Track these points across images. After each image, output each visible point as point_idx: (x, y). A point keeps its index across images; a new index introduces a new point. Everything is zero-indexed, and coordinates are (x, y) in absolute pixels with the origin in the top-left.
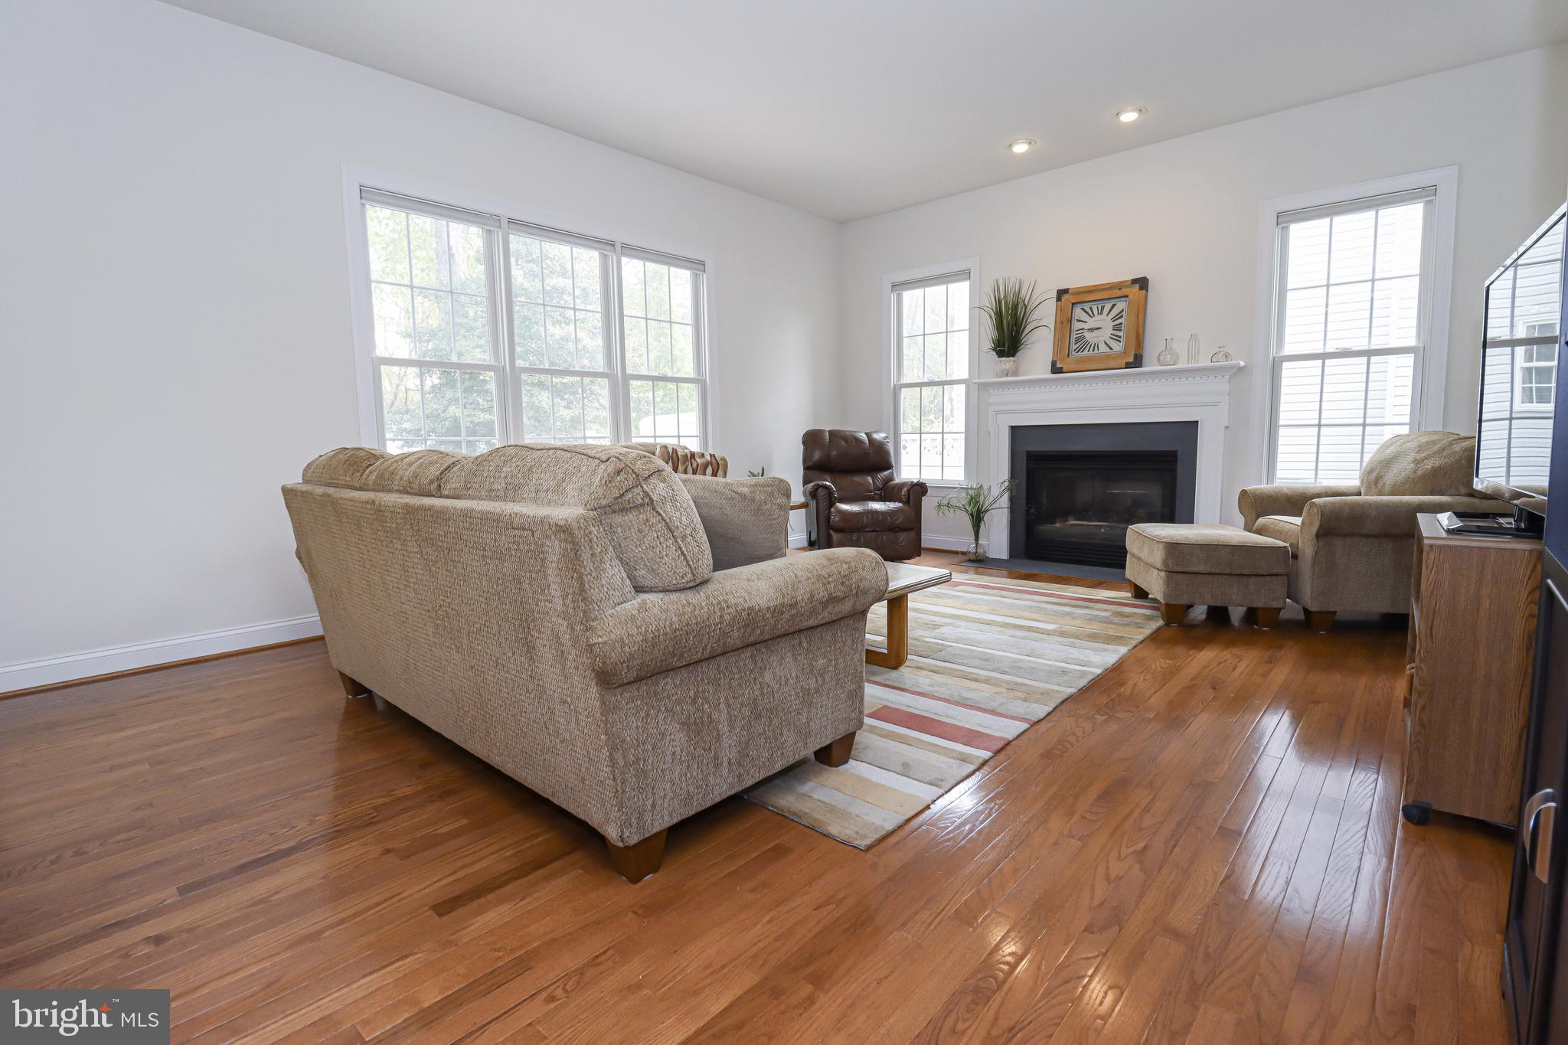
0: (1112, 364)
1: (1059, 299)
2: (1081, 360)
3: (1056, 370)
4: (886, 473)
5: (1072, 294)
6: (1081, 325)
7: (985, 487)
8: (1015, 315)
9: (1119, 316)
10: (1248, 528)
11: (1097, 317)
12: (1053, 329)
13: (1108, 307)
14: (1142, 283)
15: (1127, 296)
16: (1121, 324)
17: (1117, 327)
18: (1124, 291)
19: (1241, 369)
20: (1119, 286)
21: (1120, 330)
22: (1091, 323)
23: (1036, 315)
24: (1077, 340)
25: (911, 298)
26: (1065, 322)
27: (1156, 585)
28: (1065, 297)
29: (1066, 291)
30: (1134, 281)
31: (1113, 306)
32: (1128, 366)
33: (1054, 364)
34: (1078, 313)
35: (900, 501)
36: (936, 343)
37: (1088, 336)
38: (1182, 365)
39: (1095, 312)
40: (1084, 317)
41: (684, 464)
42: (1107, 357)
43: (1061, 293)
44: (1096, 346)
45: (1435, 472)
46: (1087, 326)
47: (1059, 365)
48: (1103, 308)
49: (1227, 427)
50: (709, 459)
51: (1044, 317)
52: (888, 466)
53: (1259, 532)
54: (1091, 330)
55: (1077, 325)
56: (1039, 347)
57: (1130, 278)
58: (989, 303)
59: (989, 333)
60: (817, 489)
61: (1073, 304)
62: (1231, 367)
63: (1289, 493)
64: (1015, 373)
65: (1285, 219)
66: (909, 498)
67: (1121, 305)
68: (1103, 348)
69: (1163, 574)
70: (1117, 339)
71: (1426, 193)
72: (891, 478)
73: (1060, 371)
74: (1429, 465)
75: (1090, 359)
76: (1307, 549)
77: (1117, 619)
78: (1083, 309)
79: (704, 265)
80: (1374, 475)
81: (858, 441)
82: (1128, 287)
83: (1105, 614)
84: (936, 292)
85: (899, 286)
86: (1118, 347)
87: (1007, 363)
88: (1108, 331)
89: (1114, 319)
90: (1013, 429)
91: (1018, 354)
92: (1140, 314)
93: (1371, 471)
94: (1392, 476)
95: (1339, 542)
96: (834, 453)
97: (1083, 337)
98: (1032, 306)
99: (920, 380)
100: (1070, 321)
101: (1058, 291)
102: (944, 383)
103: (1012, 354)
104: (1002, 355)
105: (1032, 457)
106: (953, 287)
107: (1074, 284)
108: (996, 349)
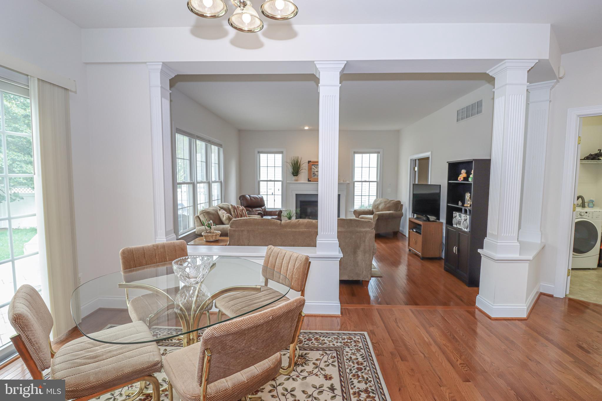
1: (309, 163)
2: (315, 179)
3: (309, 181)
4: (264, 207)
5: (312, 162)
6: (314, 170)
7: (291, 211)
8: (297, 165)
12: (307, 170)
23: (303, 166)
24: (313, 174)
25: (263, 157)
33: (308, 179)
34: (313, 167)
36: (271, 170)
39: (317, 167)
40: (315, 168)
41: (238, 210)
43: (309, 162)
45: (389, 207)
46: (316, 170)
47: (310, 180)
49: (346, 196)
52: (264, 205)
56: (304, 174)
58: (289, 162)
59: (291, 170)
61: (312, 165)
62: (347, 183)
63: (363, 210)
64: (298, 181)
65: (354, 153)
66: (279, 215)
71: (377, 152)
72: (265, 209)
73: (310, 181)
74: (388, 205)
75: (317, 179)
79: (222, 146)
80: (376, 207)
84: (271, 156)
85: (259, 153)
87: (295, 178)
90: (296, 194)
91: (298, 176)
93: (374, 207)
94: (381, 207)
96: (250, 202)
97: (315, 173)
98: (301, 163)
99: (266, 180)
100: (311, 169)
101: (308, 161)
102: (274, 181)
103: (297, 175)
104: (294, 176)
105: (301, 202)
106: (277, 155)
107: (312, 160)
108: (293, 174)
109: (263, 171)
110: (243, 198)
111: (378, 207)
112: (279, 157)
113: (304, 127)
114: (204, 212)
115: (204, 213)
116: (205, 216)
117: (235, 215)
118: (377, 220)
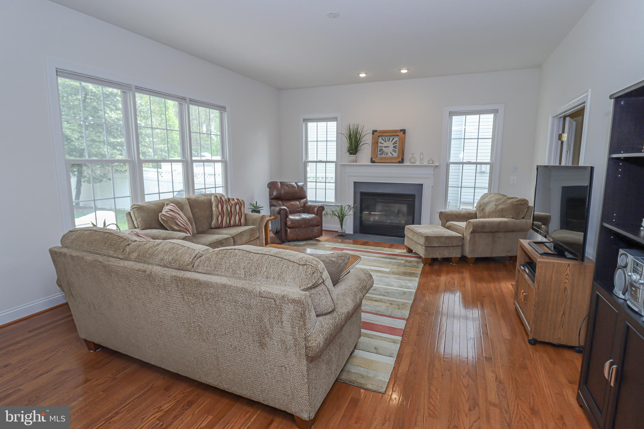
0: (393, 161)
1: (373, 134)
2: (382, 158)
3: (372, 161)
4: (305, 200)
5: (379, 132)
6: (382, 145)
8: (356, 138)
9: (395, 143)
10: (443, 225)
11: (387, 142)
12: (371, 145)
13: (391, 139)
14: (404, 131)
15: (398, 136)
16: (396, 146)
17: (395, 147)
18: (397, 134)
19: (437, 166)
20: (396, 131)
21: (396, 148)
22: (385, 144)
23: (364, 139)
24: (380, 150)
25: (311, 126)
26: (375, 143)
27: (421, 251)
28: (375, 133)
29: (376, 131)
30: (401, 130)
31: (393, 139)
32: (399, 162)
33: (372, 159)
34: (380, 140)
35: (314, 214)
36: (322, 145)
37: (384, 149)
38: (418, 163)
39: (387, 141)
40: (383, 142)
41: (226, 204)
42: (392, 158)
43: (374, 132)
44: (387, 154)
45: (502, 210)
46: (384, 145)
47: (373, 160)
48: (389, 139)
49: (432, 187)
50: (237, 201)
51: (367, 140)
52: (305, 197)
53: (448, 228)
54: (385, 147)
55: (380, 145)
56: (366, 152)
57: (399, 129)
58: (346, 132)
59: (346, 145)
60: (280, 211)
61: (378, 136)
62: (434, 166)
63: (456, 213)
64: (356, 162)
65: (452, 114)
66: (317, 213)
67: (396, 139)
68: (390, 155)
69: (424, 247)
70: (395, 151)
71: (495, 111)
72: (306, 202)
73: (374, 162)
74: (500, 207)
75: (385, 158)
76: (468, 237)
77: (408, 264)
78: (382, 139)
79: (225, 108)
80: (482, 208)
81: (292, 186)
82: (399, 132)
83: (403, 262)
84: (322, 125)
85: (306, 120)
86: (395, 155)
87: (353, 157)
88: (391, 148)
89: (394, 144)
90: (355, 183)
91: (357, 154)
92: (403, 143)
93: (480, 206)
94: (488, 209)
95: (477, 234)
96: (283, 192)
97: (382, 150)
98: (362, 136)
99: (315, 160)
100: (377, 143)
101: (373, 131)
102: (326, 162)
103: (355, 154)
104: (351, 154)
105: (362, 194)
106: (329, 123)
107: (379, 128)
108: (349, 151)
109: (311, 146)
110: (272, 186)
111: (483, 209)
112: (332, 126)
113: (359, 74)
114: (135, 206)
115: (134, 209)
116: (135, 214)
117: (218, 212)
118: (471, 233)
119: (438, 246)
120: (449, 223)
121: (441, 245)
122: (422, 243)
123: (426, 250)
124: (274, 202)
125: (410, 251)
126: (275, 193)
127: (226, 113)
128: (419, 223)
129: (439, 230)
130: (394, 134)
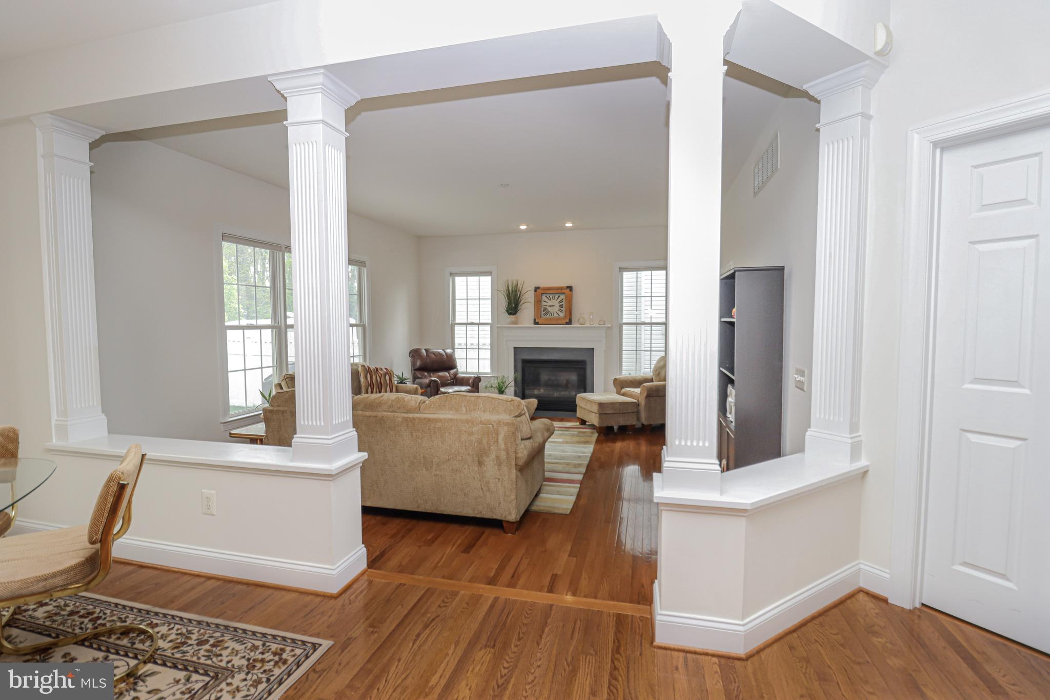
0: (560, 322)
1: (535, 291)
2: (547, 319)
3: (536, 323)
4: (455, 370)
5: (542, 289)
6: (545, 304)
7: (506, 376)
8: (516, 295)
9: (561, 301)
10: (619, 393)
11: (552, 301)
12: (533, 304)
13: (557, 297)
14: (570, 288)
15: (564, 293)
16: (563, 305)
17: (561, 306)
18: (564, 291)
19: (609, 327)
20: (561, 288)
22: (550, 303)
23: (526, 296)
24: (544, 310)
25: (460, 281)
26: (538, 302)
27: (594, 419)
28: (538, 290)
29: (539, 288)
30: (568, 287)
31: (559, 297)
32: (567, 323)
33: (535, 320)
34: (544, 298)
35: (469, 386)
36: (473, 304)
37: (549, 309)
38: (587, 325)
39: (551, 298)
40: (547, 300)
41: (375, 374)
42: (558, 319)
43: (537, 289)
44: (552, 314)
46: (548, 304)
47: (537, 321)
48: (554, 297)
49: (605, 351)
50: (385, 371)
51: (528, 299)
52: (454, 367)
53: (623, 395)
54: (550, 306)
55: (544, 303)
56: (527, 310)
57: (565, 285)
58: (503, 288)
59: (504, 303)
60: (431, 383)
61: (542, 294)
62: (605, 327)
63: (631, 379)
64: (516, 323)
65: (622, 270)
66: (473, 384)
67: (562, 297)
68: (555, 315)
69: (598, 415)
70: (561, 311)
72: (456, 374)
75: (550, 319)
76: (643, 402)
77: (582, 435)
78: (546, 296)
79: (365, 263)
80: (657, 372)
81: (440, 354)
82: (565, 289)
83: (575, 433)
84: (473, 280)
85: (454, 275)
86: (562, 315)
87: (512, 317)
88: (557, 308)
89: (560, 302)
90: (514, 347)
91: (518, 314)
92: (570, 300)
93: (656, 371)
95: (652, 399)
96: (428, 361)
97: (547, 309)
98: (523, 292)
99: (465, 321)
100: (541, 301)
101: (535, 287)
102: (479, 324)
103: (515, 314)
104: (510, 314)
105: (525, 362)
106: (482, 278)
107: (542, 285)
108: (507, 311)
109: (460, 306)
110: (415, 354)
111: (659, 374)
112: (486, 281)
113: (519, 226)
114: (288, 376)
115: (287, 379)
116: (288, 384)
117: (367, 383)
118: (646, 397)
119: (613, 412)
120: (624, 390)
121: (616, 412)
122: (596, 411)
123: (600, 418)
124: (418, 374)
125: (583, 422)
126: (418, 363)
127: (365, 269)
128: (592, 391)
129: (613, 397)
130: (560, 291)
